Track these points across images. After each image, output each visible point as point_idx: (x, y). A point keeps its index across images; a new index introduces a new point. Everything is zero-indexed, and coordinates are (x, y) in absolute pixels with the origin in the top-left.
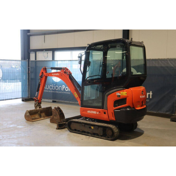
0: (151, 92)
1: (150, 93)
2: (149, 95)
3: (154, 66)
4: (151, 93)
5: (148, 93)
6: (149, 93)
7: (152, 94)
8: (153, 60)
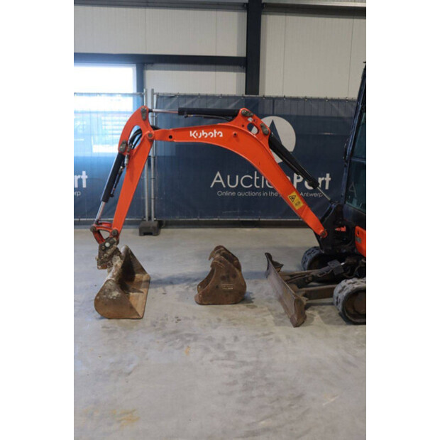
0: (328, 175)
1: (325, 177)
2: (324, 182)
3: (334, 114)
4: (328, 178)
5: (321, 177)
6: (323, 179)
7: (330, 179)
8: (333, 100)
